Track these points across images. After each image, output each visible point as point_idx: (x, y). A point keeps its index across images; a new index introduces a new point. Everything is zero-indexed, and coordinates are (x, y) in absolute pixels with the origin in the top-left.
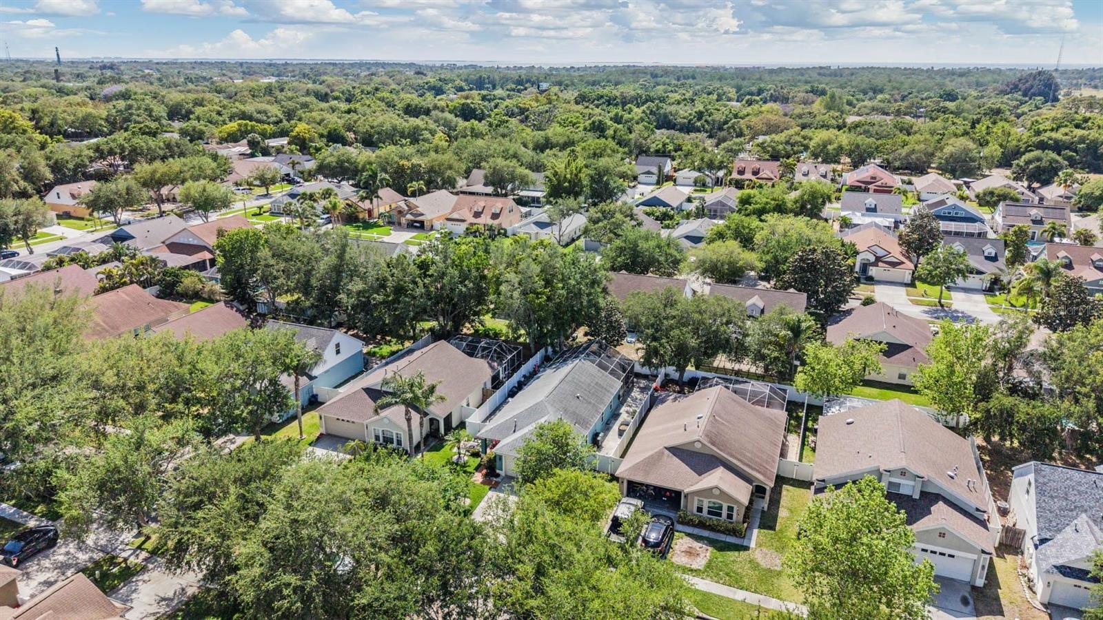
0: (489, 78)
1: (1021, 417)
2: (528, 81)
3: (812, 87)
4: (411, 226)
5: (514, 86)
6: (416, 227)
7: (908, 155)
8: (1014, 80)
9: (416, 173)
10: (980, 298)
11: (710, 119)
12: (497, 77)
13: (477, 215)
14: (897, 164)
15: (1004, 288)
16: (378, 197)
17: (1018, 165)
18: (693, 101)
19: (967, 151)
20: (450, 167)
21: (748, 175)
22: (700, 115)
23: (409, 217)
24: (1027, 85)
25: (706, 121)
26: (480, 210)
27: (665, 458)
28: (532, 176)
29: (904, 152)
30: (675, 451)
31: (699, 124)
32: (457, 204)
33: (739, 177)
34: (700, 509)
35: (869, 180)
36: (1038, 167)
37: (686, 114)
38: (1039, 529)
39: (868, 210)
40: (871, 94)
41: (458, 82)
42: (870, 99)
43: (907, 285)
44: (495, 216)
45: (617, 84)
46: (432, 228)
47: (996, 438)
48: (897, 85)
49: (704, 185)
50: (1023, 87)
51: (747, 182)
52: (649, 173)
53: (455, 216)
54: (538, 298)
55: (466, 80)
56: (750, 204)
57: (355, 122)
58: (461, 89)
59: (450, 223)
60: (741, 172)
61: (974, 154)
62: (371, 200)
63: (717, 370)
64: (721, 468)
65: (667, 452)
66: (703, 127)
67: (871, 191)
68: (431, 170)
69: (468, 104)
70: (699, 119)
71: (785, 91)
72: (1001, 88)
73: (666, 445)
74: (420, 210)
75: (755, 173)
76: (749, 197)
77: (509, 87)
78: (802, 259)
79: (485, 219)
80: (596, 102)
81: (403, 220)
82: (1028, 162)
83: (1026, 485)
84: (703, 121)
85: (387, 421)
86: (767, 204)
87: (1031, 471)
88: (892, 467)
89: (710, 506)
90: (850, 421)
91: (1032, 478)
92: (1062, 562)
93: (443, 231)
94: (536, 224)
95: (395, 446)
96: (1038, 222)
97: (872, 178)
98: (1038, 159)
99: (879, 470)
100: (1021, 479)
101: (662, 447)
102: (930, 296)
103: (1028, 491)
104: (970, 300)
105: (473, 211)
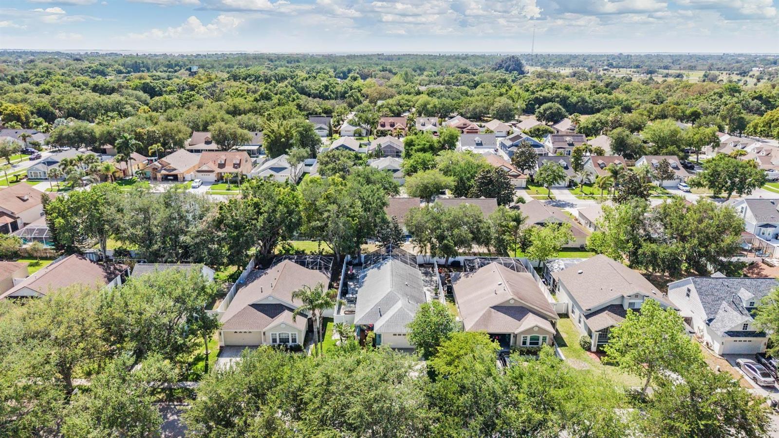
0: (143, 63)
1: (661, 255)
2: (177, 65)
3: (383, 67)
4: (165, 179)
5: (165, 69)
6: (171, 180)
7: (474, 109)
8: (499, 61)
9: (152, 139)
10: (566, 191)
11: (334, 90)
12: (150, 62)
13: (222, 166)
14: (469, 115)
15: (576, 185)
16: (131, 159)
17: (539, 112)
18: (315, 78)
19: (507, 105)
20: (180, 131)
21: (388, 127)
22: (326, 88)
23: (163, 172)
24: (507, 64)
25: (331, 91)
26: (223, 162)
27: (493, 314)
28: (251, 134)
29: (471, 107)
30: (498, 308)
31: (327, 94)
32: (201, 159)
33: (382, 129)
34: (524, 343)
35: (462, 126)
36: (551, 112)
37: (317, 88)
38: (707, 314)
39: (478, 144)
40: (418, 71)
41: (116, 66)
42: (419, 75)
43: (524, 188)
44: (237, 166)
45: (247, 66)
46: (184, 180)
47: (651, 270)
48: (433, 66)
49: (360, 135)
50: (505, 66)
51: (390, 132)
52: (321, 128)
53: (204, 168)
54: (353, 220)
55: (123, 65)
56: (414, 145)
57: (59, 100)
58: (120, 72)
59: (200, 174)
60: (383, 125)
61: (511, 107)
62: (127, 161)
63: (475, 254)
64: (530, 314)
65: (493, 310)
66: (330, 95)
67: (465, 133)
68: (165, 134)
69: (148, 83)
70: (327, 90)
71: (366, 70)
72: (494, 66)
73: (491, 306)
74: (173, 166)
75: (392, 125)
76: (412, 141)
77: (161, 70)
78: (484, 177)
79: (229, 169)
80: (248, 79)
81: (159, 176)
82: (545, 110)
83: (686, 291)
84: (329, 92)
85: (284, 326)
86: (425, 145)
87: (688, 283)
88: (631, 293)
89: (531, 339)
90: (580, 271)
91: (692, 286)
92: (727, 329)
93: (198, 180)
94: (272, 169)
95: (290, 343)
96: (571, 145)
97: (464, 124)
98: (551, 108)
99: (623, 297)
100: (678, 289)
101: (488, 308)
102: (541, 194)
103: (688, 295)
104: (563, 194)
105: (217, 163)
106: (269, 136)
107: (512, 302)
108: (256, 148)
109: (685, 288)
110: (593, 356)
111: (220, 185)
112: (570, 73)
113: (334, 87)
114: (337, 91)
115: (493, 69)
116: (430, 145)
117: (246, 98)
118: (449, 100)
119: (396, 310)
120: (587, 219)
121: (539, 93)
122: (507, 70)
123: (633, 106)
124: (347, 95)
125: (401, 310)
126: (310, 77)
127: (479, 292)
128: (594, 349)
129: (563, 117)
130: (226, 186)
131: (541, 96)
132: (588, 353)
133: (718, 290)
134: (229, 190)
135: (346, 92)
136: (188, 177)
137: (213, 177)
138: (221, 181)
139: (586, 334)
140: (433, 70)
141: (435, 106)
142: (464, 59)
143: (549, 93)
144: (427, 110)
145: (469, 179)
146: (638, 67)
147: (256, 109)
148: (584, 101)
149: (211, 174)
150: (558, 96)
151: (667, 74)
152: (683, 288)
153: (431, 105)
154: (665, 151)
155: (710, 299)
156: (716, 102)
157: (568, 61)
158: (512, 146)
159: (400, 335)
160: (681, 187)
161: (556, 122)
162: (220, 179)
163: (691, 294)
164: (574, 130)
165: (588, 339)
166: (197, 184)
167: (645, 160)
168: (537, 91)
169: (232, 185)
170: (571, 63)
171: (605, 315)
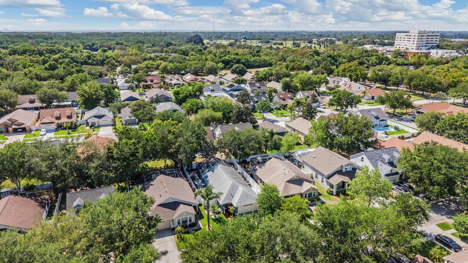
6: (20, 132)
10: (270, 114)
11: (95, 59)
13: (58, 118)
15: (273, 110)
17: (232, 69)
19: (213, 66)
20: (12, 96)
21: (149, 83)
22: (89, 57)
23: (14, 127)
24: (194, 39)
26: (59, 116)
27: (288, 185)
30: (289, 182)
31: (90, 61)
33: (145, 84)
34: (306, 197)
36: (239, 70)
44: (70, 117)
46: (31, 131)
47: (340, 151)
49: (132, 89)
61: (215, 67)
65: (287, 183)
66: (92, 62)
70: (90, 59)
74: (21, 122)
78: (239, 111)
79: (64, 120)
81: (10, 129)
82: (236, 68)
83: (361, 159)
84: (91, 60)
85: (185, 213)
86: (187, 93)
87: (362, 154)
88: (346, 164)
89: (309, 194)
90: (314, 156)
91: (364, 156)
92: (385, 174)
93: (44, 130)
94: (95, 117)
95: (188, 223)
96: (259, 88)
97: (195, 79)
98: (239, 67)
99: (342, 166)
100: (356, 158)
101: (285, 182)
102: (258, 116)
103: (362, 160)
104: (268, 115)
105: (54, 117)
106: (83, 96)
107: (295, 177)
108: (70, 103)
109: (360, 158)
110: (336, 197)
111: (61, 132)
112: (228, 44)
113: (95, 57)
114: (97, 60)
115: (186, 42)
116: (190, 93)
117: (35, 67)
118: (178, 64)
119: (241, 192)
120: (292, 128)
121: (224, 57)
122: (195, 43)
123: (273, 63)
124: (106, 62)
125: (243, 192)
126: (73, 50)
127: (274, 175)
128: (335, 193)
129: (245, 72)
130: (66, 131)
131: (225, 59)
132: (333, 196)
133: (375, 156)
134: (69, 134)
135: (104, 60)
136: (33, 128)
137: (54, 126)
138: (60, 129)
139: (329, 187)
140: (149, 43)
141: (172, 68)
142: (164, 35)
143: (229, 57)
144: (167, 70)
145: (229, 113)
146: (259, 39)
147: (53, 75)
148: (248, 61)
149: (52, 125)
150: (234, 59)
151: (276, 43)
152: (359, 157)
153: (170, 67)
154: (307, 88)
155: (373, 161)
156: (312, 60)
157: (222, 36)
158: (230, 90)
159: (247, 205)
160: (321, 106)
161: (243, 75)
162: (60, 127)
163: (364, 160)
164: (253, 79)
165: (331, 189)
166: (44, 133)
167: (301, 94)
168: (223, 57)
169: (70, 131)
170: (224, 37)
171: (336, 176)
